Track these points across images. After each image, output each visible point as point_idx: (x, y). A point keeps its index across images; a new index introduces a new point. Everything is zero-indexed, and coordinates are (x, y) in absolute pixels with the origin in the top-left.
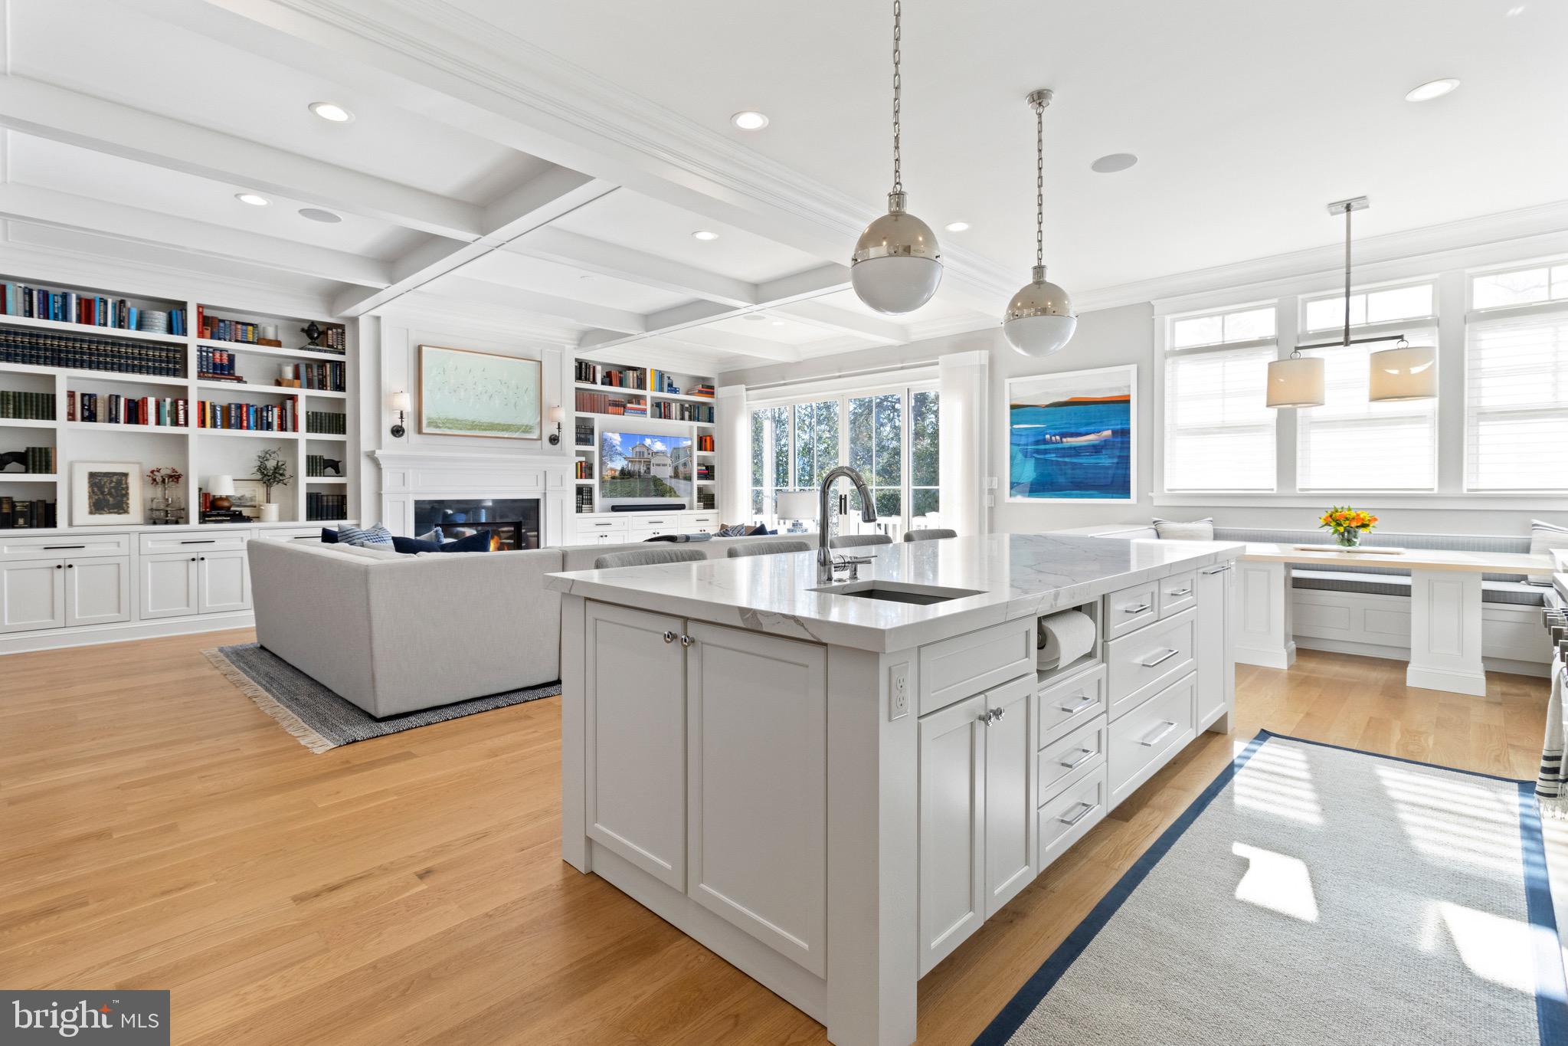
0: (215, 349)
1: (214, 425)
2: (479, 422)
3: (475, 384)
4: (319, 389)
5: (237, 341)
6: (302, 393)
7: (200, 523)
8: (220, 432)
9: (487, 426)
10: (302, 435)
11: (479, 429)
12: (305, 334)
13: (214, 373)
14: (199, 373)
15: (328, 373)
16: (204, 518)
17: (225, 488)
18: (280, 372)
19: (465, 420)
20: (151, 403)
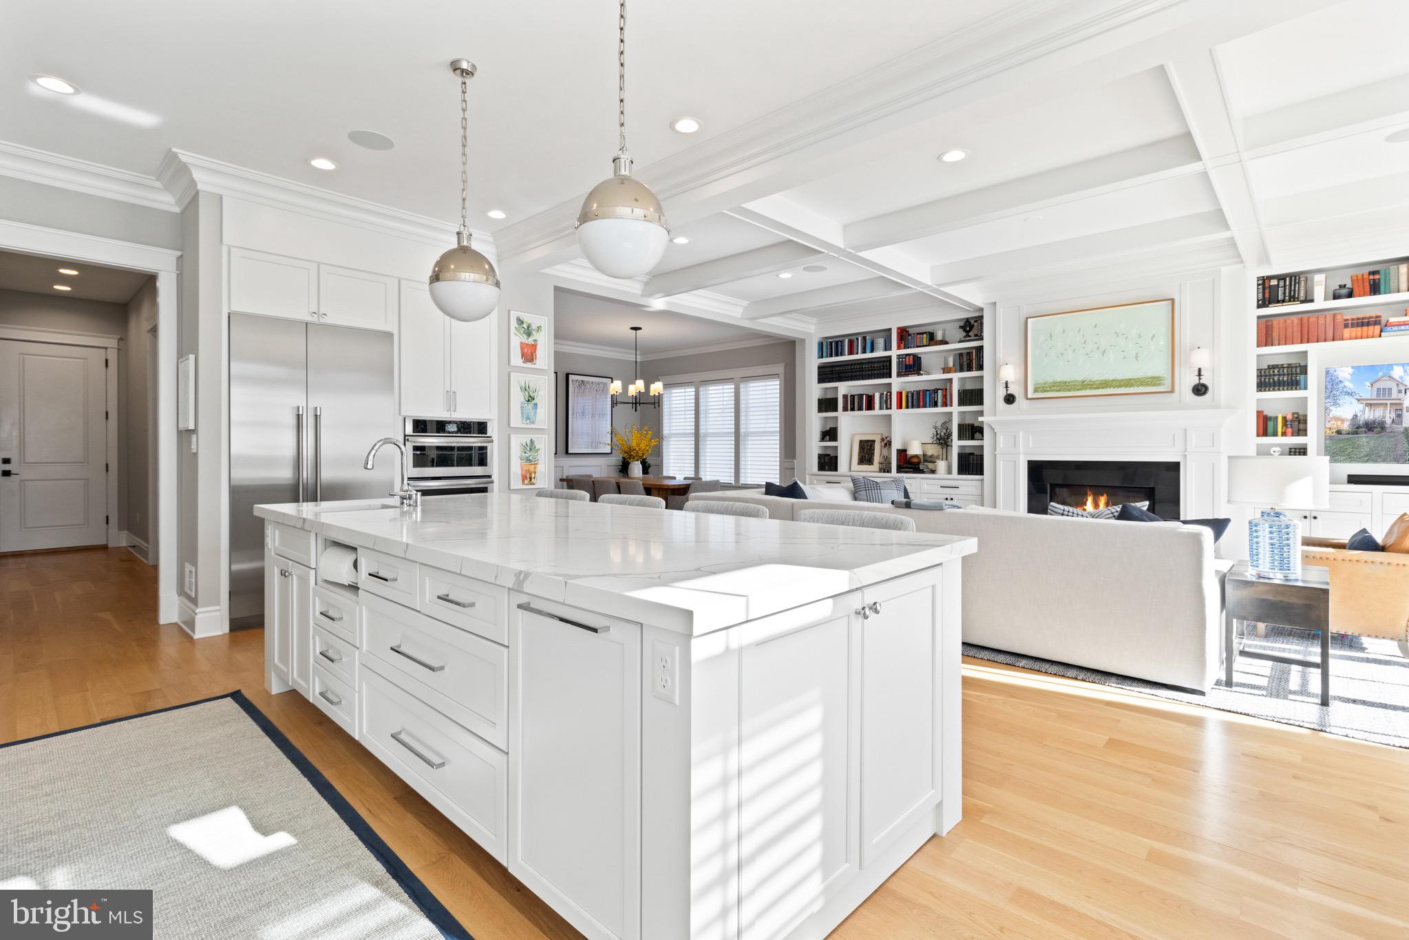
0: (907, 355)
1: (907, 407)
2: (1090, 381)
3: (1085, 342)
4: (968, 371)
5: (918, 347)
6: (956, 377)
7: (897, 472)
8: (911, 411)
9: (1100, 384)
10: (956, 409)
11: (1091, 388)
12: (962, 330)
13: (906, 371)
14: (897, 373)
15: (974, 357)
16: (900, 469)
17: (915, 450)
18: (946, 362)
19: (1072, 382)
20: (877, 396)
